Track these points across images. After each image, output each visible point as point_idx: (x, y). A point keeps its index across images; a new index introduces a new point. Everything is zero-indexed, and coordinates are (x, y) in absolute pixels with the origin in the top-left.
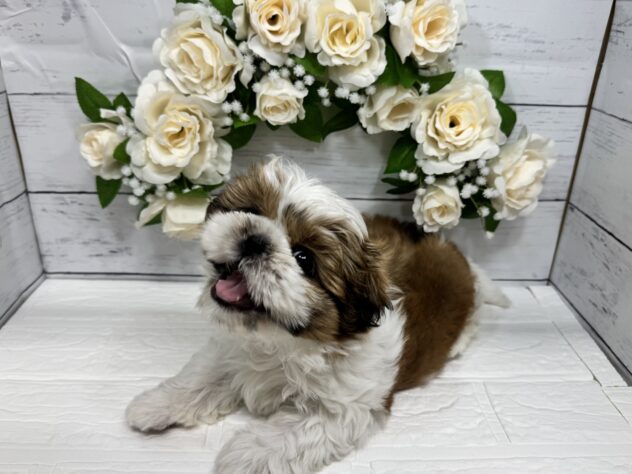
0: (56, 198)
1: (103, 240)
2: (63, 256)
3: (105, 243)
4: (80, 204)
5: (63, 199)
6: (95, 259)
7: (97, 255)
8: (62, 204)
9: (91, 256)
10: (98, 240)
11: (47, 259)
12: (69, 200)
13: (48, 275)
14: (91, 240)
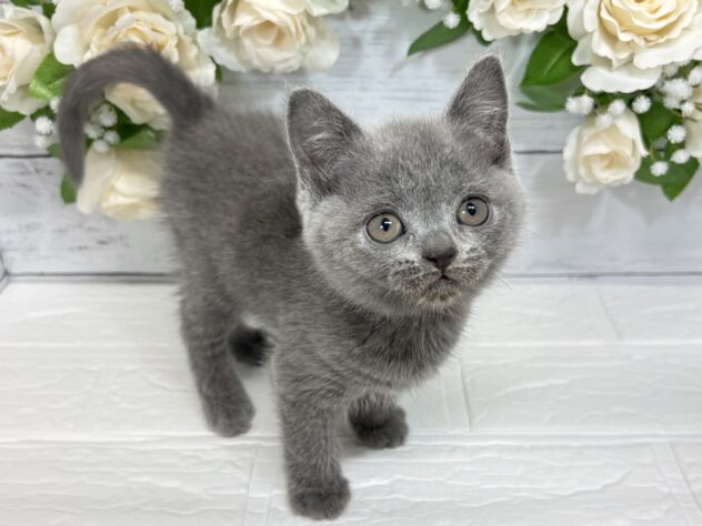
0: (17, 165)
5: (23, 166)
6: (78, 253)
7: (80, 248)
9: (71, 249)
10: (81, 226)
11: (7, 255)
12: (31, 168)
13: (12, 278)
14: (69, 226)
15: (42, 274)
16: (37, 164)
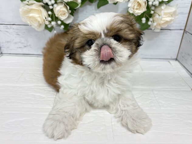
0: (5, 26)
1: (21, 42)
2: (8, 47)
3: (22, 43)
4: (13, 29)
5: (7, 27)
6: (19, 49)
7: (20, 48)
8: (7, 29)
9: (17, 48)
10: (20, 42)
11: (2, 49)
12: (9, 27)
13: (3, 54)
14: (17, 42)
15: (10, 54)
16: (10, 26)
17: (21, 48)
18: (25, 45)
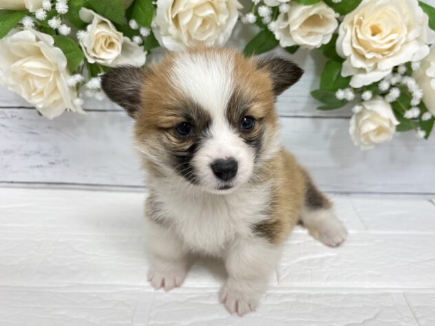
1: (42, 152)
2: (6, 166)
3: (45, 155)
4: (20, 119)
5: (3, 113)
6: (36, 169)
7: (38, 167)
8: (3, 118)
9: (31, 167)
10: (39, 153)
14: (31, 152)
15: (12, 182)
16: (12, 112)
17: (41, 166)
18: (53, 161)
